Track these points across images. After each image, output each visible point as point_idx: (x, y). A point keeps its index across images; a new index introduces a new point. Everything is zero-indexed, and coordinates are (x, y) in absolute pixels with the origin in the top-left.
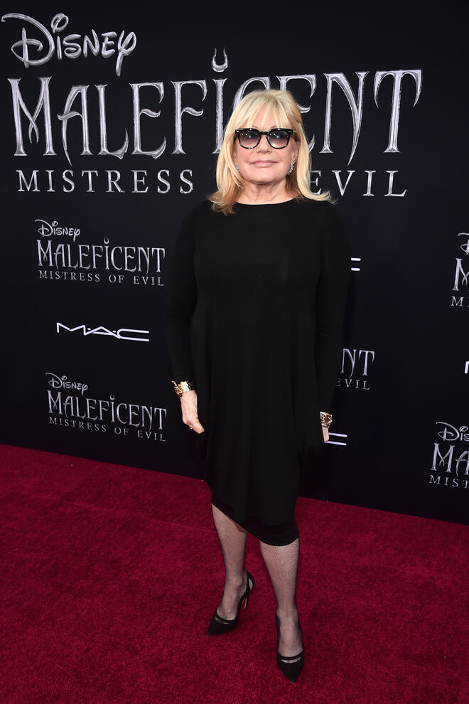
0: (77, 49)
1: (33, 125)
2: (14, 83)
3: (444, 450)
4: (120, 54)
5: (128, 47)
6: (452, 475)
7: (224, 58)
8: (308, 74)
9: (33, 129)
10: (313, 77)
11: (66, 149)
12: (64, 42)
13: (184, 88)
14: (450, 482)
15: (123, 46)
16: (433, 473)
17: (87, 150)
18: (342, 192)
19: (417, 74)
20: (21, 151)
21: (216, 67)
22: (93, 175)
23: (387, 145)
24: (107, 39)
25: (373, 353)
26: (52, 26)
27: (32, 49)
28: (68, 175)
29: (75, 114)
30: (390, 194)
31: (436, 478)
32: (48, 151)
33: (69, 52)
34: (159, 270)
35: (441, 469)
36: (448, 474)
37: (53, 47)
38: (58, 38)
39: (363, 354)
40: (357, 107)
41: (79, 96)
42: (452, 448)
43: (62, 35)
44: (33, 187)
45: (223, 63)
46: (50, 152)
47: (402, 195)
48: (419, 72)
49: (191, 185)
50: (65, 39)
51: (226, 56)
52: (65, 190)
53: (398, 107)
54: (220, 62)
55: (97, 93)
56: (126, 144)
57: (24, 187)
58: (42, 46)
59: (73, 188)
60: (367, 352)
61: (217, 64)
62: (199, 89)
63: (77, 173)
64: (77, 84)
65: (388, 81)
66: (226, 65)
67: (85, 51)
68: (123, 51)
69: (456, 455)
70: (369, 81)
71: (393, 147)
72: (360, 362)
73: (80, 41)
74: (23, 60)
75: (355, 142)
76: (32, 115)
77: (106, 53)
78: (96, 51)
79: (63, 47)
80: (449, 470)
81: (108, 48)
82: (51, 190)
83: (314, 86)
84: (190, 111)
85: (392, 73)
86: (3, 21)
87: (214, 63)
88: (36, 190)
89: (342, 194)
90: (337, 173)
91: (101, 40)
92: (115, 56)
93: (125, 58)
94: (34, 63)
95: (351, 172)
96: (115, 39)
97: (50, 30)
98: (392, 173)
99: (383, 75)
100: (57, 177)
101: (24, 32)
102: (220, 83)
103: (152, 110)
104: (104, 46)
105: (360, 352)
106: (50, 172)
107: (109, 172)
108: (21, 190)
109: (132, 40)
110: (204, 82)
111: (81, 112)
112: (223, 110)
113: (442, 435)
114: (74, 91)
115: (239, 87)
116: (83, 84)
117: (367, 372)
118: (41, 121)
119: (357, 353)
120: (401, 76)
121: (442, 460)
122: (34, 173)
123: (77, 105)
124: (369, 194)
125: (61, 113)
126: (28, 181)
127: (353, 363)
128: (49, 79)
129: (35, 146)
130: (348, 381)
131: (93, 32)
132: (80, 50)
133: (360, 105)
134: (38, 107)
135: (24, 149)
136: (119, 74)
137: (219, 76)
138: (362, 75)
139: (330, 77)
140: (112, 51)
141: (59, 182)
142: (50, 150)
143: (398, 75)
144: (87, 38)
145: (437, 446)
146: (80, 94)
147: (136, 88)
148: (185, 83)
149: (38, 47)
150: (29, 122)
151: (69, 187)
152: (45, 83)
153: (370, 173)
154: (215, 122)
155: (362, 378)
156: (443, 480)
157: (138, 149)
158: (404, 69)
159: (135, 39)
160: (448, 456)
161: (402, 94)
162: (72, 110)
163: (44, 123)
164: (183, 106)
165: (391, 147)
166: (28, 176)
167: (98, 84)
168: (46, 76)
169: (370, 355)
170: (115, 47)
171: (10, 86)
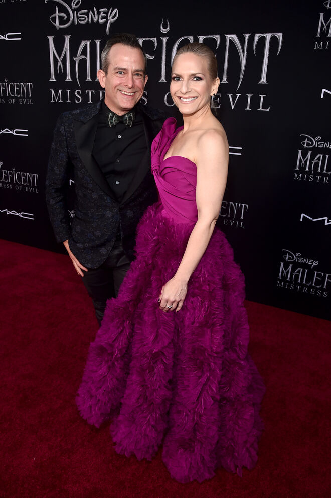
0: (85, 18)
1: (60, 63)
2: (51, 38)
3: (286, 267)
4: (109, 21)
5: (113, 18)
6: (290, 282)
7: (168, 24)
8: (215, 35)
9: (60, 65)
10: (218, 36)
11: (77, 77)
12: (79, 15)
13: (144, 42)
14: (289, 286)
15: (111, 17)
16: (279, 280)
17: (89, 78)
18: (233, 107)
19: (280, 36)
20: (53, 79)
21: (163, 30)
22: (92, 93)
23: (260, 79)
24: (102, 12)
25: (247, 205)
26: (72, 5)
27: (61, 18)
28: (78, 93)
29: (83, 57)
30: (261, 109)
31: (281, 283)
32: (67, 79)
33: (81, 20)
35: (284, 278)
36: (288, 282)
37: (72, 17)
38: (75, 12)
39: (241, 206)
40: (244, 55)
41: (86, 46)
42: (291, 266)
43: (78, 10)
44: (59, 100)
45: (167, 27)
46: (69, 79)
47: (268, 110)
48: (280, 34)
49: (146, 100)
50: (79, 12)
51: (168, 23)
52: (76, 102)
53: (268, 56)
54: (165, 27)
55: (96, 44)
57: (54, 100)
58: (66, 17)
59: (81, 100)
60: (243, 205)
61: (163, 28)
62: (153, 43)
63: (83, 92)
64: (85, 39)
65: (262, 40)
66: (168, 28)
67: (90, 20)
68: (111, 20)
69: (293, 271)
70: (251, 39)
71: (263, 80)
72: (239, 211)
73: (87, 14)
74: (56, 25)
75: (242, 77)
76: (60, 57)
77: (101, 21)
78: (95, 19)
79: (78, 17)
80: (289, 279)
81: (103, 18)
82: (69, 101)
83: (218, 42)
85: (265, 35)
86: (46, 2)
87: (162, 27)
88: (61, 101)
89: (233, 108)
90: (230, 95)
91: (99, 13)
92: (106, 22)
93: (112, 24)
94: (62, 26)
95: (238, 95)
96: (106, 13)
97: (71, 7)
98: (262, 96)
99: (259, 36)
100: (72, 94)
101: (57, 8)
102: (165, 39)
104: (100, 16)
105: (240, 204)
106: (68, 91)
107: (101, 92)
108: (52, 101)
109: (116, 13)
110: (155, 39)
111: (86, 56)
113: (286, 257)
114: (83, 43)
117: (243, 217)
118: (64, 61)
119: (238, 205)
120: (270, 36)
121: (285, 273)
122: (60, 91)
123: (84, 52)
124: (248, 108)
125: (76, 57)
126: (55, 96)
127: (235, 211)
128: (70, 36)
129: (61, 75)
130: (232, 222)
131: (95, 8)
132: (87, 19)
133: (245, 54)
134: (63, 52)
135: (55, 77)
136: (108, 34)
137: (164, 35)
138: (247, 36)
139: (228, 37)
140: (104, 20)
141: (73, 97)
142: (69, 78)
143: (268, 36)
144: (91, 12)
145: (282, 264)
146: (86, 45)
148: (144, 39)
149: (64, 17)
150: (58, 61)
151: (78, 100)
152: (67, 39)
153: (249, 96)
154: (161, 63)
155: (240, 220)
156: (285, 285)
158: (272, 33)
159: (118, 13)
160: (289, 271)
161: (270, 48)
162: (81, 54)
163: (66, 62)
165: (262, 80)
166: (56, 93)
167: (97, 39)
168: (68, 34)
169: (245, 206)
170: (106, 17)
171: (48, 40)
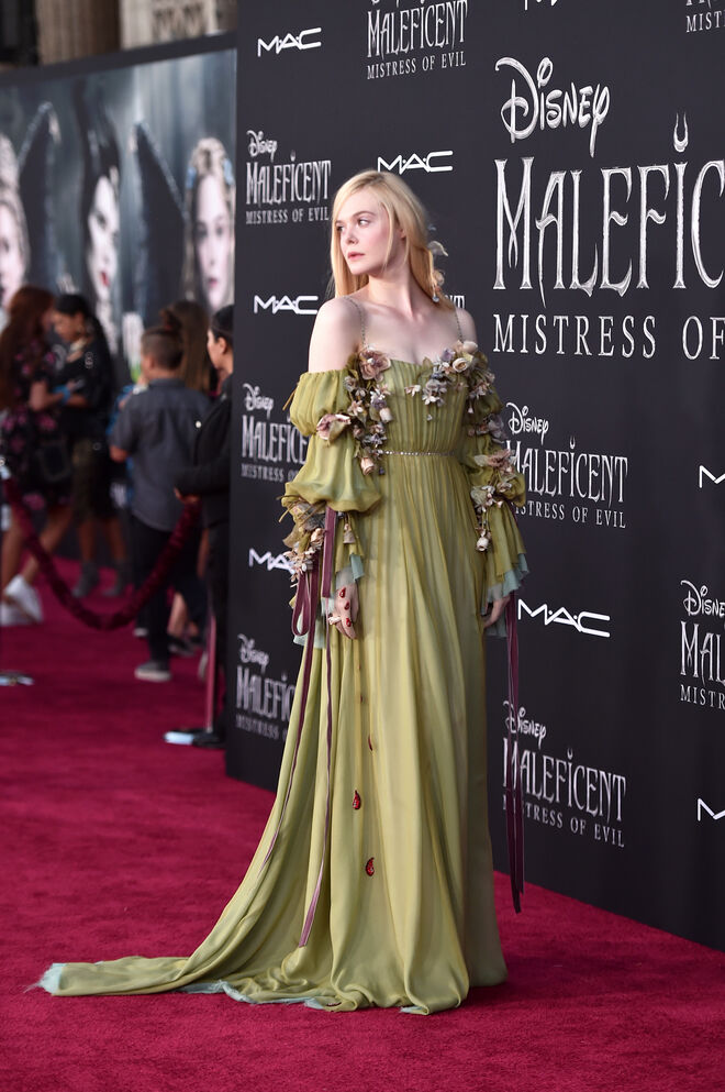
34: (621, 500)
56: (596, 268)
84: (654, 213)
103: (621, 215)
112: (684, 214)
115: (697, 177)
116: (561, 170)
147: (607, 174)
157: (606, 279)
164: (648, 209)
